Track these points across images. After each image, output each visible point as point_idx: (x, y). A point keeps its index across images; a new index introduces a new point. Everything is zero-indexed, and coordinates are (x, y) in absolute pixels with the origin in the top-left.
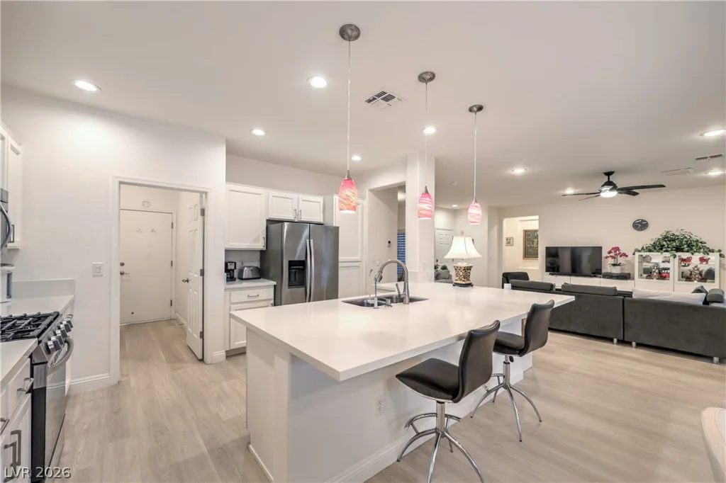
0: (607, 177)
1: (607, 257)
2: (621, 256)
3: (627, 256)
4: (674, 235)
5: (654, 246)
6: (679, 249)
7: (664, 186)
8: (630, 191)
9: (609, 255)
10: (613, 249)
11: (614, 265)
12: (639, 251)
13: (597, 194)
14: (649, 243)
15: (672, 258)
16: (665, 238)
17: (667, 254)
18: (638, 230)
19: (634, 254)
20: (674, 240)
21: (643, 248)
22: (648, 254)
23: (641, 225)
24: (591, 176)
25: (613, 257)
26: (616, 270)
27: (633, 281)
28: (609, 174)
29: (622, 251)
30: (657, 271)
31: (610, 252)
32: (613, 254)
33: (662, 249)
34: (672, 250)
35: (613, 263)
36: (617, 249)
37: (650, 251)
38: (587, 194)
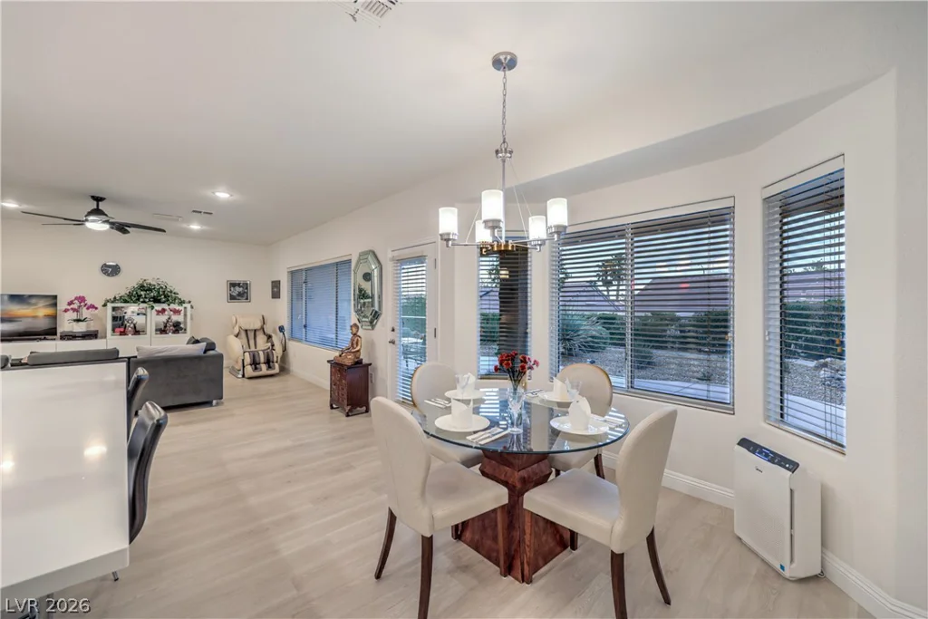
0: (95, 203)
1: (66, 311)
2: (88, 309)
3: (96, 308)
4: (150, 284)
5: (130, 295)
6: (157, 300)
7: (164, 231)
8: (122, 228)
9: (69, 307)
10: (76, 298)
11: (78, 320)
12: (112, 302)
13: (80, 223)
14: (123, 292)
15: (149, 310)
16: (142, 287)
17: (145, 305)
18: (108, 275)
19: (105, 305)
20: (150, 290)
21: (115, 298)
22: (123, 305)
23: (112, 271)
24: (72, 195)
25: (74, 310)
26: (80, 328)
27: (104, 340)
28: (98, 199)
29: (89, 302)
30: (132, 325)
31: (70, 303)
32: (75, 306)
33: (138, 300)
34: (150, 301)
35: (75, 318)
36: (82, 299)
37: (126, 302)
38: (65, 219)
